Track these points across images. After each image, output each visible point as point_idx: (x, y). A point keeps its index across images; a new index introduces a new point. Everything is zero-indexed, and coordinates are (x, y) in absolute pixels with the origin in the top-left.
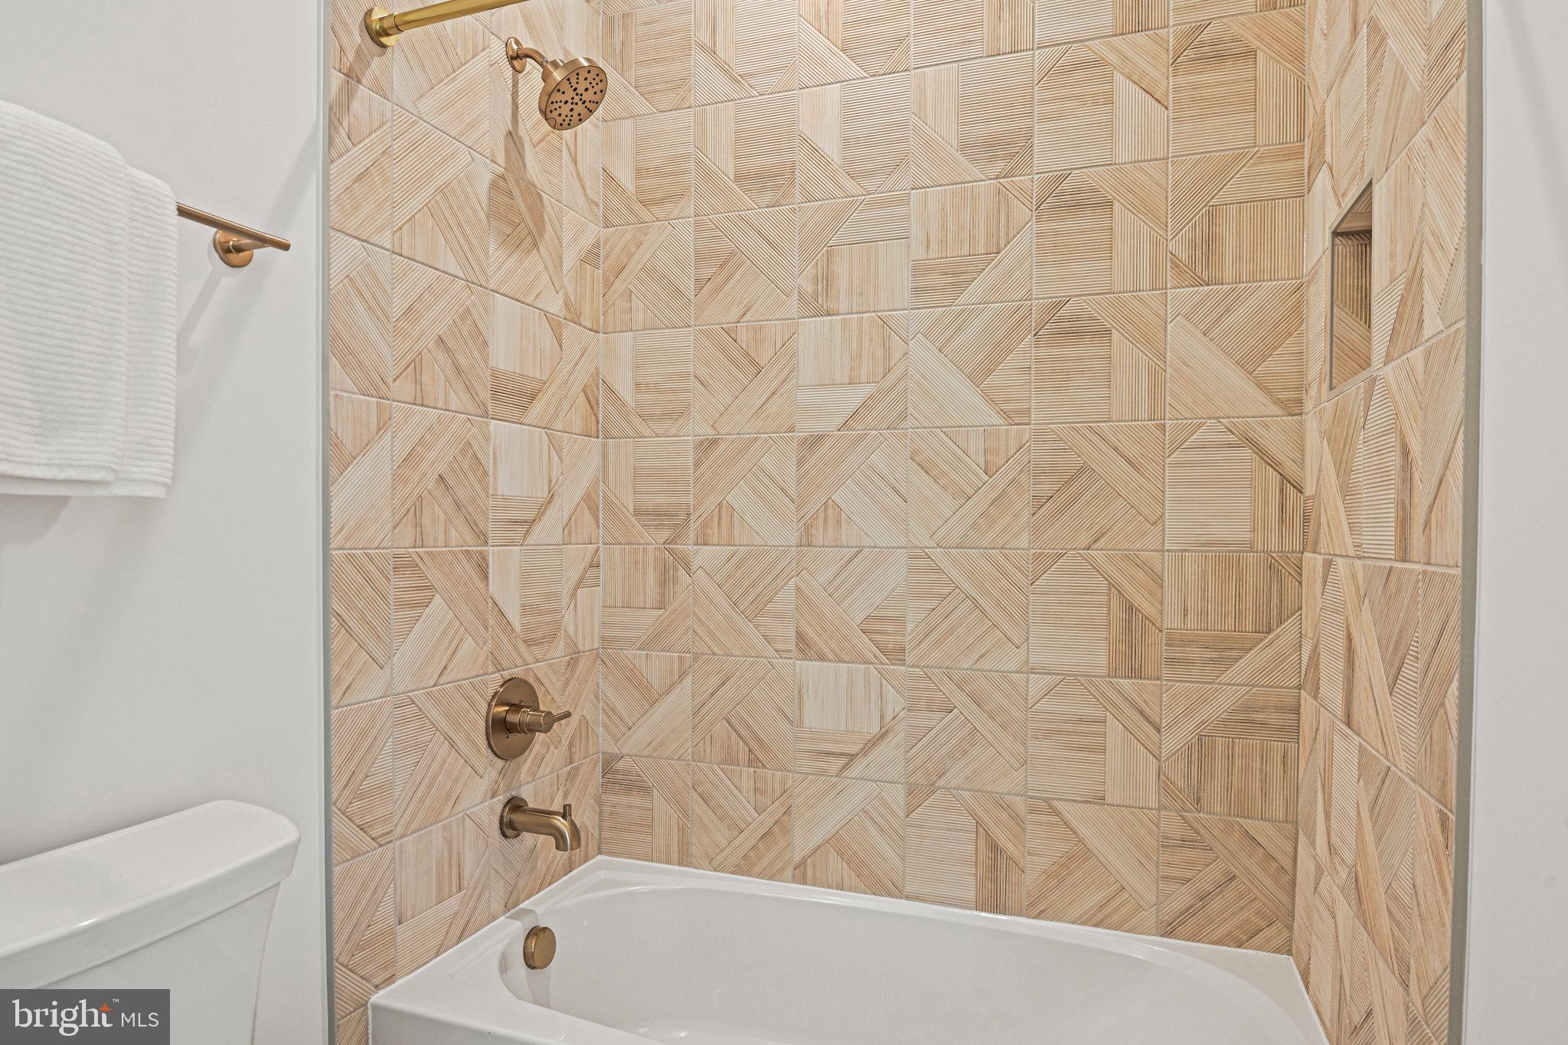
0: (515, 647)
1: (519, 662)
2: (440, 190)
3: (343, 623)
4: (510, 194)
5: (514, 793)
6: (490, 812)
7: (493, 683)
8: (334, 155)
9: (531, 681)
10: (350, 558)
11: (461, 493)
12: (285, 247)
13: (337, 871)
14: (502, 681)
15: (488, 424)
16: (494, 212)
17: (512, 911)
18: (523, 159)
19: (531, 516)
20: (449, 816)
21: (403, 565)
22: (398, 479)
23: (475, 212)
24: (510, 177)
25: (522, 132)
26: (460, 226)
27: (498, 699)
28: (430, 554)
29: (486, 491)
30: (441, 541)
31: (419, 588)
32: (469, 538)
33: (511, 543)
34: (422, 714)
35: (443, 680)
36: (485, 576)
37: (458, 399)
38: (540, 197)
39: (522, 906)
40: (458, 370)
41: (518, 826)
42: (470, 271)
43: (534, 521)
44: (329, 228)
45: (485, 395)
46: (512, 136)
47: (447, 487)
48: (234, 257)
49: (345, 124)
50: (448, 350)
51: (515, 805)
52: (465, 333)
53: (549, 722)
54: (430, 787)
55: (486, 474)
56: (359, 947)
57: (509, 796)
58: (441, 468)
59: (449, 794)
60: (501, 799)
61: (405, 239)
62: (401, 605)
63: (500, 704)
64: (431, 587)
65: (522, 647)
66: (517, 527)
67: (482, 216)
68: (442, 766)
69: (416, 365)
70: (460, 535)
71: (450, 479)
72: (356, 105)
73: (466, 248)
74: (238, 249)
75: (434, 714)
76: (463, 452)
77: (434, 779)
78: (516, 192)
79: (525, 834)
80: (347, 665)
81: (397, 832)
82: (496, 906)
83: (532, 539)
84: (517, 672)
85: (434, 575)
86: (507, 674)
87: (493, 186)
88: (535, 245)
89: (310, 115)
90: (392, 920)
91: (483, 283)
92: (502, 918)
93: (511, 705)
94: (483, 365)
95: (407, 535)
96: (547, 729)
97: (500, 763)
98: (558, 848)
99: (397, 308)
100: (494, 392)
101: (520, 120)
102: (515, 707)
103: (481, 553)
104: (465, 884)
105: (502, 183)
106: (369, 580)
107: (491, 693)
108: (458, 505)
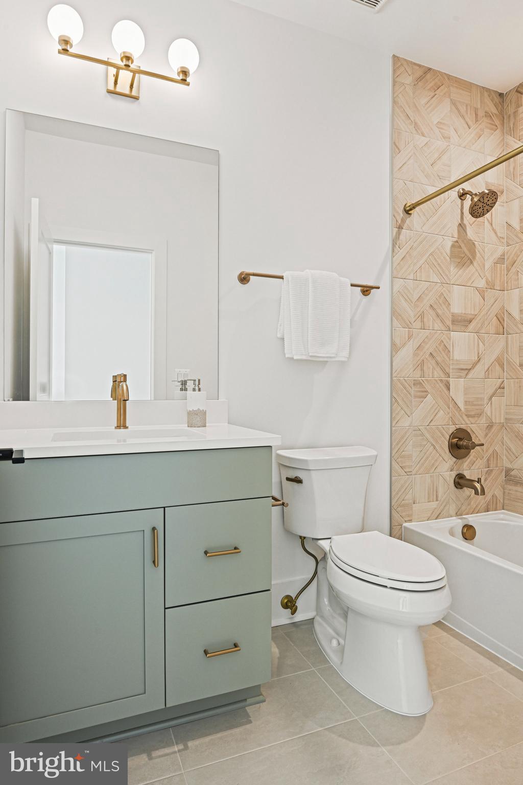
0: (461, 416)
1: (463, 422)
2: (431, 254)
3: (396, 401)
4: (460, 247)
5: (461, 472)
6: (451, 477)
7: (452, 429)
8: (394, 254)
9: (469, 431)
10: (399, 380)
11: (439, 359)
12: (379, 288)
13: (393, 478)
14: (455, 429)
15: (450, 334)
16: (453, 255)
17: (459, 517)
18: (466, 232)
19: (469, 367)
20: (433, 473)
21: (417, 383)
22: (415, 355)
23: (444, 258)
24: (460, 241)
25: (465, 222)
26: (439, 264)
27: (453, 436)
28: (426, 380)
29: (449, 358)
30: (431, 376)
31: (422, 392)
32: (442, 375)
33: (460, 377)
34: (422, 435)
35: (431, 424)
36: (449, 389)
37: (438, 325)
38: (474, 244)
39: (464, 516)
40: (438, 316)
41: (461, 484)
42: (443, 280)
43: (471, 369)
44: (393, 277)
45: (449, 323)
46: (461, 226)
47: (433, 357)
48: (366, 293)
49: (398, 244)
50: (434, 309)
51: (460, 476)
52: (440, 302)
53: (474, 446)
54: (425, 461)
55: (449, 351)
56: (399, 506)
57: (458, 472)
58: (431, 350)
59: (433, 465)
60: (454, 474)
61: (418, 275)
62: (416, 397)
63: (454, 438)
64: (426, 391)
65: (465, 418)
66: (463, 371)
67: (448, 258)
68: (430, 454)
69: (422, 316)
70: (438, 373)
71: (435, 354)
72: (402, 237)
73: (441, 272)
74: (367, 291)
75: (427, 435)
76: (440, 344)
77: (427, 458)
78: (463, 245)
79: (465, 488)
80: (398, 414)
81: (414, 472)
82: (453, 512)
83: (470, 376)
84: (463, 426)
85: (428, 387)
86: (458, 427)
87: (453, 246)
88: (472, 263)
89: (388, 243)
90: (411, 501)
91: (448, 283)
92: (455, 518)
93: (460, 438)
94: (448, 312)
95: (418, 373)
96: (473, 448)
97: (454, 459)
98: (475, 494)
99: (416, 297)
100: (453, 322)
101: (464, 218)
102: (460, 439)
103: (447, 380)
104: (439, 499)
105: (456, 244)
106: (405, 388)
107: (451, 432)
108: (437, 363)
